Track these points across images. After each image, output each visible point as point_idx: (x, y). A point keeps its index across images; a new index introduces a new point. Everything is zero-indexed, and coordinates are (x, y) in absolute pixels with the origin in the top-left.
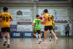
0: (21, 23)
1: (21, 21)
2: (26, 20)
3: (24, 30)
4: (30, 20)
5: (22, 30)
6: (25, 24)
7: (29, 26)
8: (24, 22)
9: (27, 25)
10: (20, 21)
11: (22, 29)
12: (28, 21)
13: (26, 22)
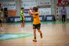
0: (41, 7)
1: (41, 5)
2: (45, 4)
3: (44, 13)
4: (49, 3)
5: (42, 14)
6: (44, 8)
7: (48, 10)
8: (43, 5)
9: (47, 8)
10: (39, 5)
11: (42, 12)
12: (47, 5)
13: (45, 5)
